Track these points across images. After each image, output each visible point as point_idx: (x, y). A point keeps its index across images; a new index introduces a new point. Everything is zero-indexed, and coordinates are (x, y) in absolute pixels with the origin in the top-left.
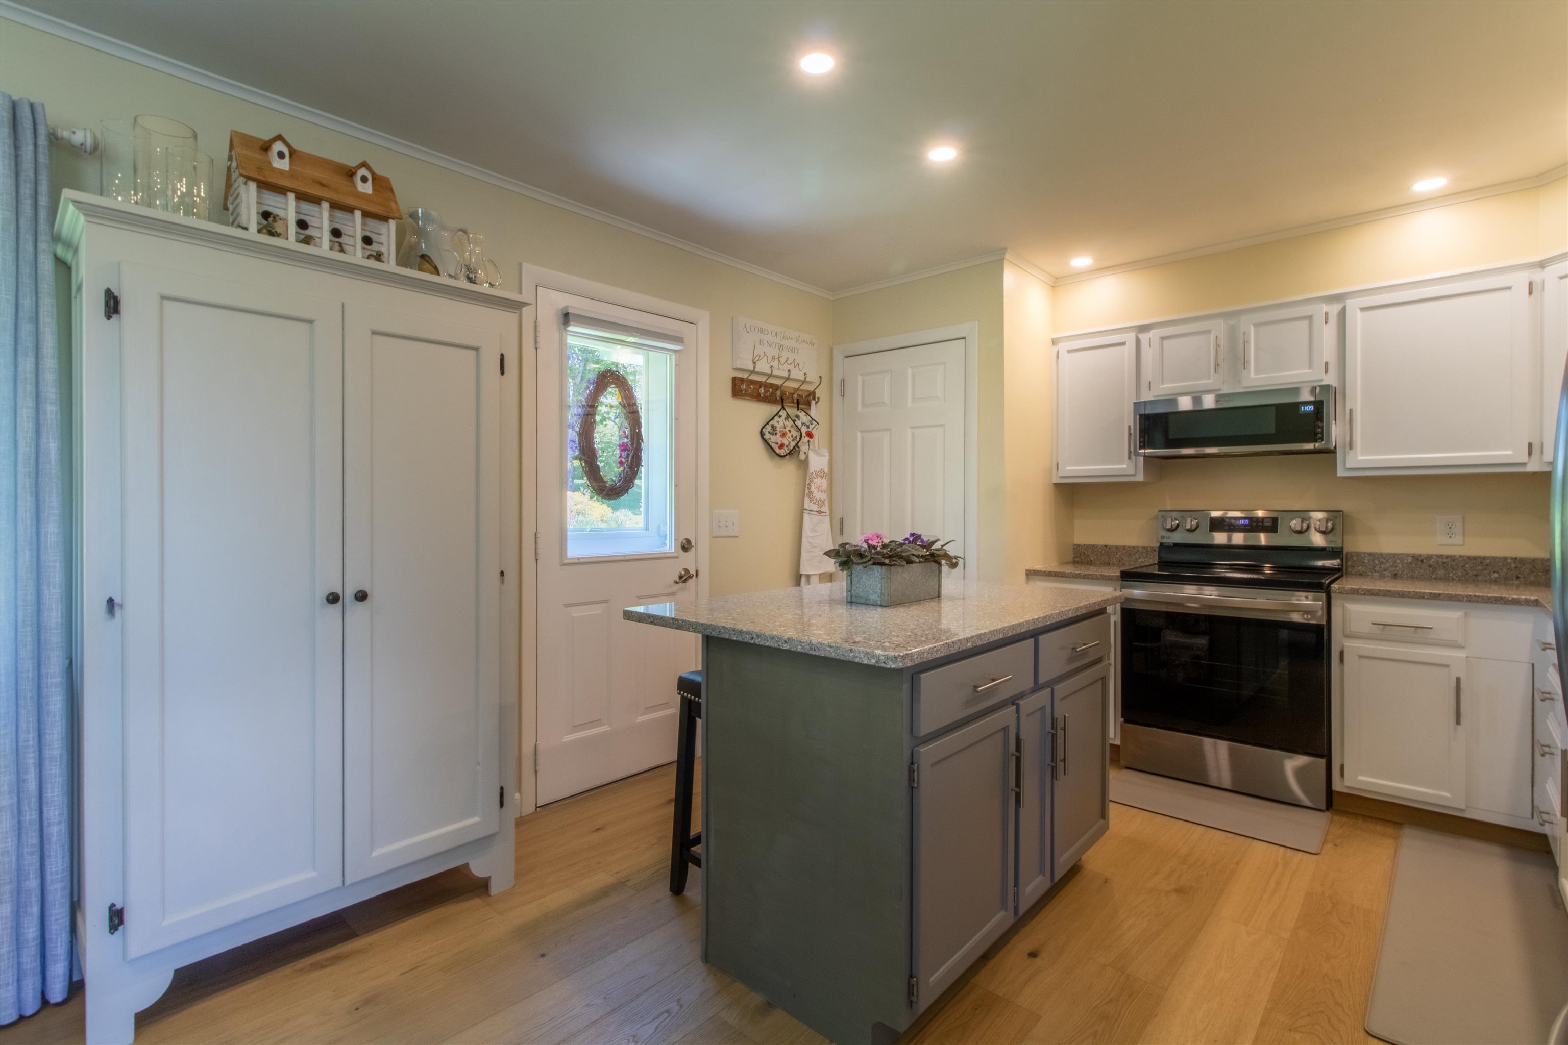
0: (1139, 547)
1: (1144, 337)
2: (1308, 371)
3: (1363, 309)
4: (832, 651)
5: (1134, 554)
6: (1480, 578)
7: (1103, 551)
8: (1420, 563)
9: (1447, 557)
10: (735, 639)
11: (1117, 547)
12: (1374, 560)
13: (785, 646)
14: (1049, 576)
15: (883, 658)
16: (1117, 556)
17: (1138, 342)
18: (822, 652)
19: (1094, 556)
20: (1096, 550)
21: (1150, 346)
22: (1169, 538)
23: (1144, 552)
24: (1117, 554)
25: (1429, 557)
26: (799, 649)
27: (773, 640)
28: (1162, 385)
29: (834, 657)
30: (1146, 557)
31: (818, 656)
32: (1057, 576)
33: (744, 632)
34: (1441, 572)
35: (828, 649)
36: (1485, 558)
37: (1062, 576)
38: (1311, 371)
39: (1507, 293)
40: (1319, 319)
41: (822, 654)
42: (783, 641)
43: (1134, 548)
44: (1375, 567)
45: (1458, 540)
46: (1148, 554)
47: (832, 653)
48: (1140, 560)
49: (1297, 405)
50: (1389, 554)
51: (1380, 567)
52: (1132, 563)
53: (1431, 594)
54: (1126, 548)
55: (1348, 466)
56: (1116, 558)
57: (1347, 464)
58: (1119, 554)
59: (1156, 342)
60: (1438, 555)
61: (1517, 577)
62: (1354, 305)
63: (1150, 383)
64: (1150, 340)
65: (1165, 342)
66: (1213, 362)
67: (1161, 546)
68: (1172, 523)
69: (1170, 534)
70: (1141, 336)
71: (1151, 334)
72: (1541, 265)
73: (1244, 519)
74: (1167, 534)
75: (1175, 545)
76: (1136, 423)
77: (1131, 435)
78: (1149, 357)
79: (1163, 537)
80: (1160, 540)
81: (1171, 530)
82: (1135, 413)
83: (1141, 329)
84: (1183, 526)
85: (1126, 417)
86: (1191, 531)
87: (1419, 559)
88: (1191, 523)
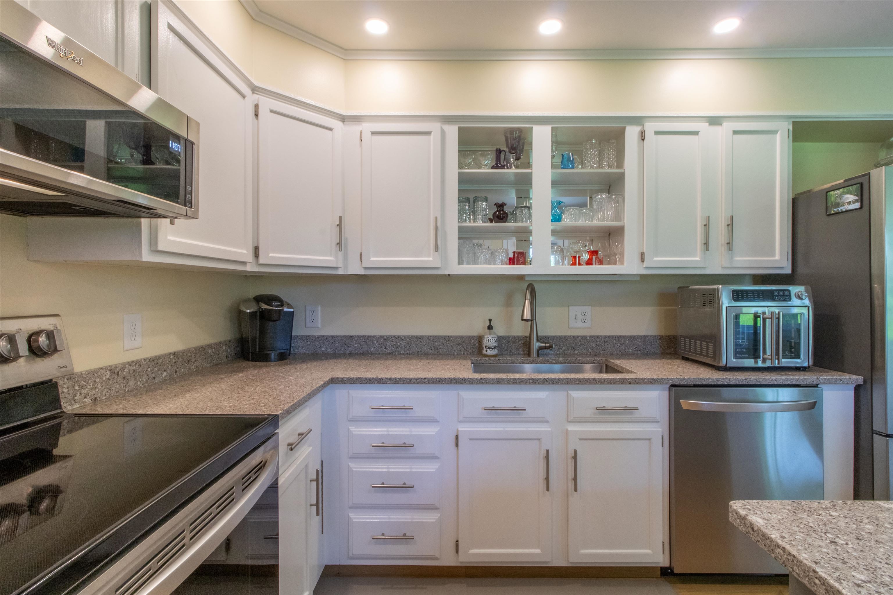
3: (171, 29)
6: (156, 380)
60: (128, 363)
61: (176, 372)
62: (163, 13)
72: (254, 89)
87: (115, 371)
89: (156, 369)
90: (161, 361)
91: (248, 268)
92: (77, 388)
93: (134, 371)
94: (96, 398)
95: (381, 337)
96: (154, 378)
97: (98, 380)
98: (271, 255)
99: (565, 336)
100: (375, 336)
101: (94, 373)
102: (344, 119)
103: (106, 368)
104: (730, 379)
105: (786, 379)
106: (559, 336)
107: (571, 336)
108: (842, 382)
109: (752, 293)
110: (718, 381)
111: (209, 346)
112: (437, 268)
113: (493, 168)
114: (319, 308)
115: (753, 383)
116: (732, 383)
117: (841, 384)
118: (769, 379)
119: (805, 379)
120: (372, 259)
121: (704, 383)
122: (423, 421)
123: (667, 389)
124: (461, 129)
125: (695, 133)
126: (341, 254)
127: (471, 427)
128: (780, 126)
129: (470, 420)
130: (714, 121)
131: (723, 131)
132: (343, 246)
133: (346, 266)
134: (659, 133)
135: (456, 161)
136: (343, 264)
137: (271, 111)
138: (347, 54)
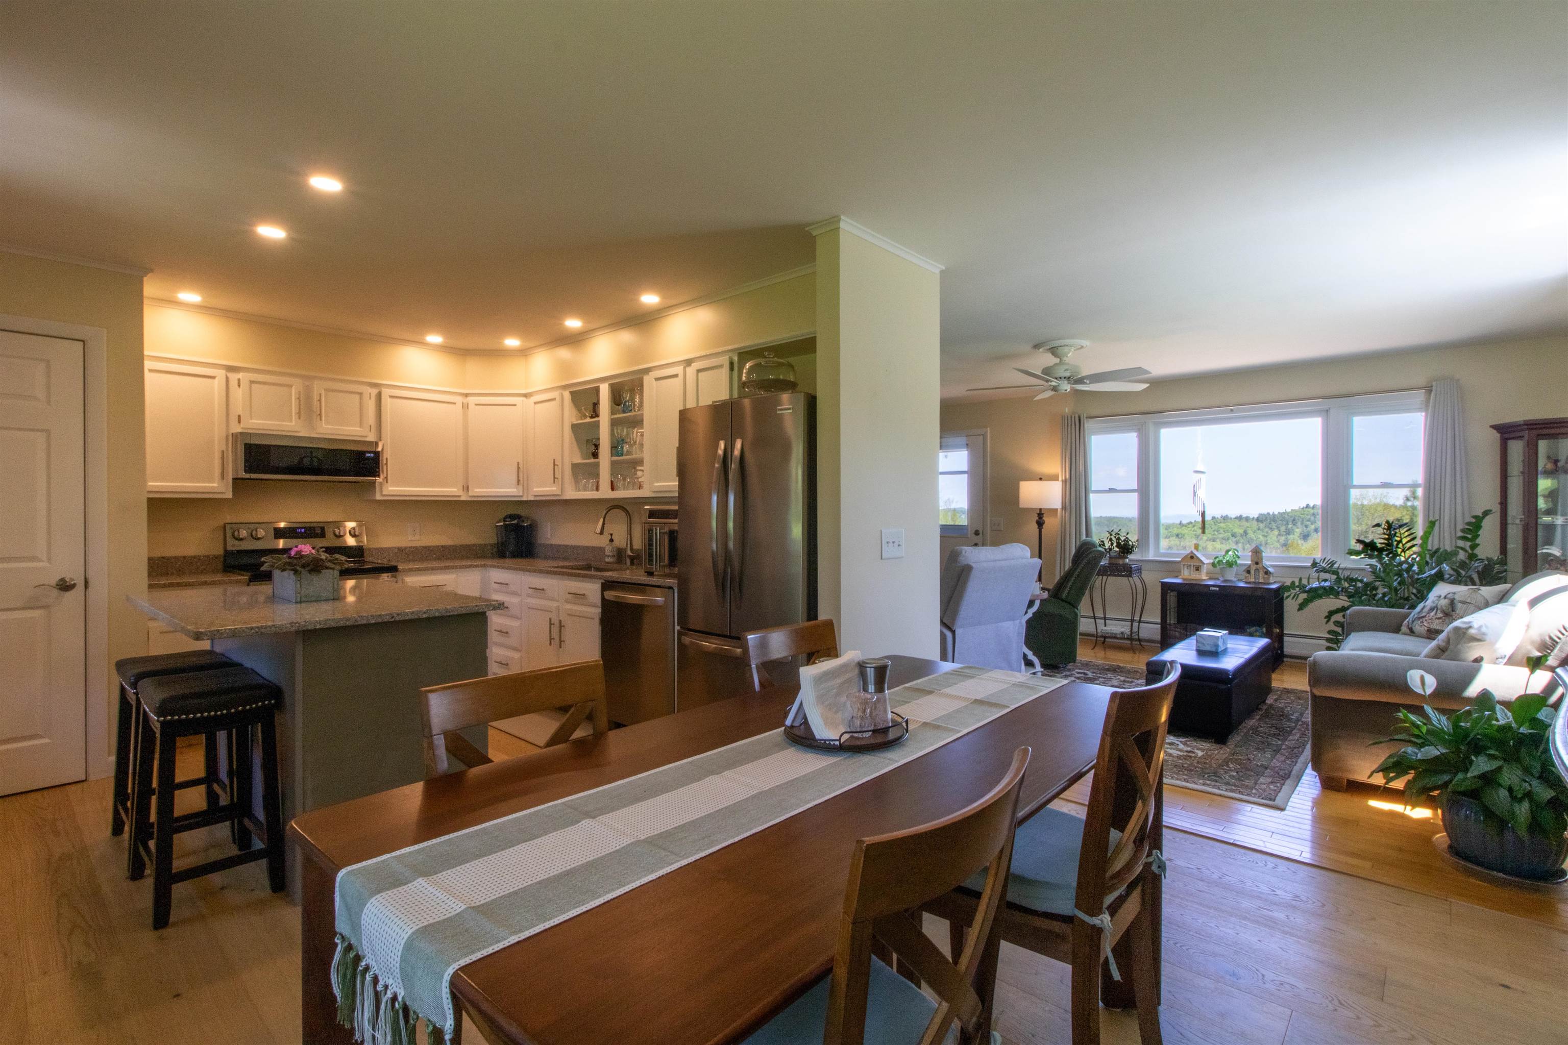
0: (200, 556)
1: (234, 377)
2: (359, 430)
3: (391, 397)
5: (196, 562)
6: (428, 558)
8: (401, 552)
9: (414, 547)
16: (178, 565)
17: (227, 379)
21: (239, 386)
22: (239, 545)
23: (205, 560)
24: (176, 564)
25: (406, 548)
28: (251, 420)
30: (208, 564)
32: (180, 586)
34: (411, 557)
36: (430, 547)
37: (186, 585)
38: (362, 429)
39: (453, 406)
40: (366, 397)
43: (195, 557)
44: (378, 556)
45: (417, 537)
46: (210, 561)
48: (202, 567)
49: (365, 452)
50: (386, 548)
51: (383, 556)
52: (193, 570)
53: (445, 566)
54: (188, 557)
55: (384, 493)
56: (175, 567)
57: (383, 491)
58: (180, 563)
59: (245, 384)
60: (409, 547)
61: (444, 556)
62: (386, 392)
63: (239, 416)
64: (239, 380)
65: (254, 386)
66: (294, 410)
67: (228, 554)
68: (244, 533)
69: (241, 543)
70: (230, 375)
71: (240, 375)
72: (467, 395)
73: (301, 528)
74: (237, 542)
75: (239, 552)
76: (236, 449)
77: (223, 458)
78: (238, 395)
79: (233, 546)
80: (229, 548)
81: (241, 539)
82: (236, 441)
83: (231, 369)
84: (252, 536)
85: (216, 442)
86: (259, 539)
87: (401, 550)
88: (261, 533)
89: (429, 552)
91: (463, 498)
93: (412, 551)
94: (389, 560)
95: (572, 546)
97: (391, 552)
98: (476, 490)
100: (568, 545)
101: (389, 549)
102: (525, 396)
103: (396, 548)
109: (659, 512)
111: (474, 545)
112: (559, 495)
113: (592, 417)
114: (547, 523)
120: (535, 490)
122: (514, 594)
123: (602, 583)
124: (571, 393)
125: (676, 376)
126: (521, 487)
127: (529, 600)
128: (725, 360)
129: (529, 596)
130: (688, 362)
131: (691, 371)
132: (522, 482)
133: (525, 494)
134: (657, 379)
135: (571, 416)
136: (523, 493)
137: (476, 405)
138: (523, 353)
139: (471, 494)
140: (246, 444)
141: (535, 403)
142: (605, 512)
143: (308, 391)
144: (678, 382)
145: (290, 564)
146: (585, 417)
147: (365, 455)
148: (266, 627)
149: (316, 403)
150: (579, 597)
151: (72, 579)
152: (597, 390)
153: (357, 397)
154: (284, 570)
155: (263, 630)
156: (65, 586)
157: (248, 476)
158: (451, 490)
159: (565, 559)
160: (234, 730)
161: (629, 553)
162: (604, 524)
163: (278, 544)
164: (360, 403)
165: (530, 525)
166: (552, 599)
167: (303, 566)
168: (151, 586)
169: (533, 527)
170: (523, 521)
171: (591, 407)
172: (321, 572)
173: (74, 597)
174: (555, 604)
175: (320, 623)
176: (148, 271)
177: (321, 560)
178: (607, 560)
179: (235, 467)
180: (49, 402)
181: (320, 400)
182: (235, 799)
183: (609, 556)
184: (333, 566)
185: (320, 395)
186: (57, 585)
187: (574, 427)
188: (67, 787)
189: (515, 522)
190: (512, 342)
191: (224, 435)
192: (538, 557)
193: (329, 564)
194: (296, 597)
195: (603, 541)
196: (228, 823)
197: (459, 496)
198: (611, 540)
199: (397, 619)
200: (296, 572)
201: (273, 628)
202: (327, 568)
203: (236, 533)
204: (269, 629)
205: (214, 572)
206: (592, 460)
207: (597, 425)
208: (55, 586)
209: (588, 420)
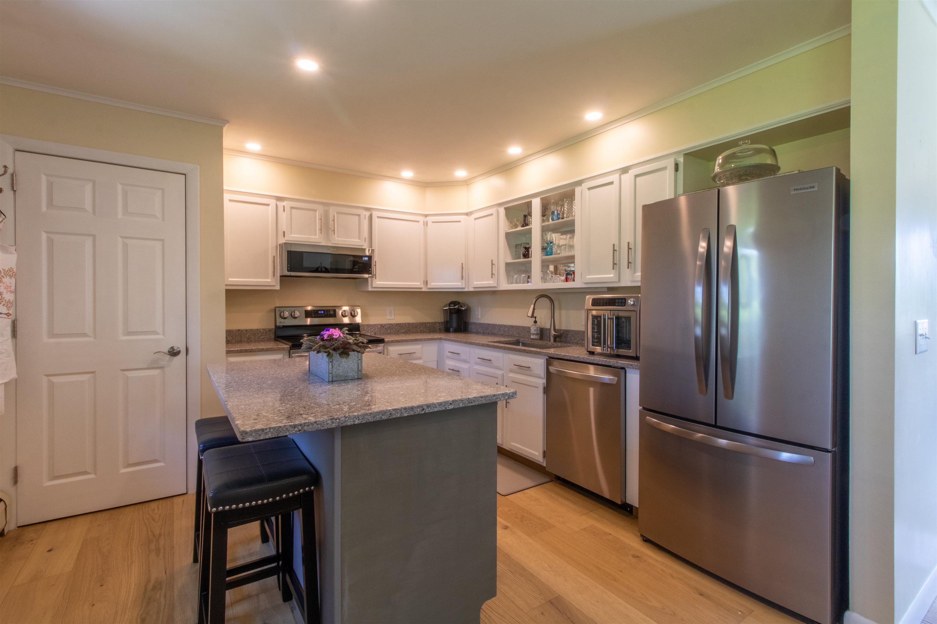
0: (261, 329)
1: (281, 204)
2: (358, 240)
3: (378, 217)
4: (482, 400)
5: (258, 334)
6: (400, 332)
7: (237, 334)
8: (383, 328)
9: (391, 324)
10: (406, 415)
11: (246, 330)
12: (368, 328)
13: (450, 407)
14: (240, 352)
15: (511, 394)
16: (247, 336)
17: (277, 206)
18: (477, 402)
19: (230, 337)
20: (232, 333)
21: (284, 211)
22: (284, 322)
23: (264, 332)
24: (246, 335)
25: (385, 325)
26: (461, 405)
27: (441, 406)
28: (291, 234)
29: (484, 403)
30: (266, 335)
31: (474, 406)
32: (247, 352)
33: (415, 407)
34: (389, 331)
35: (481, 399)
36: (401, 324)
37: (250, 352)
38: (360, 241)
39: (417, 223)
40: (362, 217)
41: (477, 403)
42: (449, 404)
43: (257, 330)
44: (369, 331)
45: (393, 317)
46: (266, 333)
47: (483, 400)
48: (261, 337)
49: (361, 257)
50: (373, 325)
51: (370, 331)
52: (256, 340)
53: (415, 339)
54: (253, 330)
55: (374, 286)
56: (246, 337)
57: (373, 285)
58: (248, 334)
59: (287, 209)
60: (388, 324)
61: (409, 330)
62: (375, 214)
63: (284, 232)
64: (284, 207)
65: (293, 210)
66: (318, 227)
67: (277, 328)
68: (287, 314)
69: (285, 320)
70: (279, 203)
71: (285, 203)
72: (426, 216)
73: (321, 310)
74: (282, 320)
75: (284, 327)
76: (282, 255)
77: (274, 261)
78: (284, 217)
79: (280, 322)
80: (278, 324)
81: (285, 318)
82: (282, 249)
83: (279, 199)
84: (291, 315)
85: (270, 250)
86: (296, 318)
87: (382, 326)
88: (297, 314)
89: (399, 328)
90: (401, 325)
91: (423, 290)
92: (369, 328)
93: (390, 327)
94: (375, 333)
95: (499, 325)
96: (398, 331)
97: (376, 327)
98: (432, 284)
99: (578, 331)
100: (496, 325)
101: (375, 325)
102: (467, 214)
103: (379, 324)
104: (570, 356)
105: (599, 360)
106: (575, 330)
107: (581, 331)
108: (632, 367)
109: (602, 301)
110: (565, 356)
111: (429, 323)
112: (495, 287)
113: (523, 226)
114: (480, 308)
115: (581, 360)
116: (571, 359)
117: (631, 368)
118: (590, 358)
119: (610, 361)
120: (475, 283)
121: (558, 357)
122: (465, 361)
123: (547, 359)
124: (506, 209)
125: (612, 183)
126: (464, 281)
127: (477, 367)
128: (670, 163)
129: (477, 364)
130: (625, 170)
131: (628, 178)
132: (464, 278)
133: (467, 287)
134: (589, 189)
135: (504, 227)
136: (465, 287)
137: (433, 222)
138: (466, 183)
139: (429, 286)
140: (288, 251)
141: (475, 219)
142: (534, 300)
143: (326, 214)
144: (613, 189)
145: (324, 347)
146: (516, 226)
147: (362, 258)
148: (308, 424)
149: (331, 222)
150: (524, 369)
151: (178, 348)
152: (529, 205)
153: (357, 217)
154: (318, 352)
155: (306, 428)
156: (173, 353)
157: (289, 274)
158: (416, 284)
159: (502, 335)
160: (280, 516)
161: (553, 332)
162: (534, 309)
163: (307, 322)
164: (359, 223)
165: (466, 309)
166: (498, 368)
167: (334, 350)
168: (228, 352)
169: (468, 310)
170: (461, 306)
171: (522, 219)
172: (348, 355)
173: (180, 360)
174: (500, 372)
175: (358, 417)
176: (226, 122)
177: (349, 343)
178: (532, 337)
179: (282, 268)
180: (163, 220)
181: (334, 220)
182: (280, 551)
183: (534, 334)
184: (359, 350)
185: (334, 216)
186: (169, 352)
187: (508, 235)
188: (174, 498)
189: (457, 307)
190: (461, 173)
191: (275, 245)
192: (471, 332)
193: (355, 347)
194: (329, 376)
195: (529, 323)
196: (276, 576)
197: (421, 288)
198: (535, 322)
199: (427, 411)
200: (329, 355)
201: (315, 425)
202: (354, 351)
203: (282, 314)
204: (311, 426)
205: (269, 340)
206: (522, 260)
207: (530, 232)
208: (167, 352)
209: (520, 228)
